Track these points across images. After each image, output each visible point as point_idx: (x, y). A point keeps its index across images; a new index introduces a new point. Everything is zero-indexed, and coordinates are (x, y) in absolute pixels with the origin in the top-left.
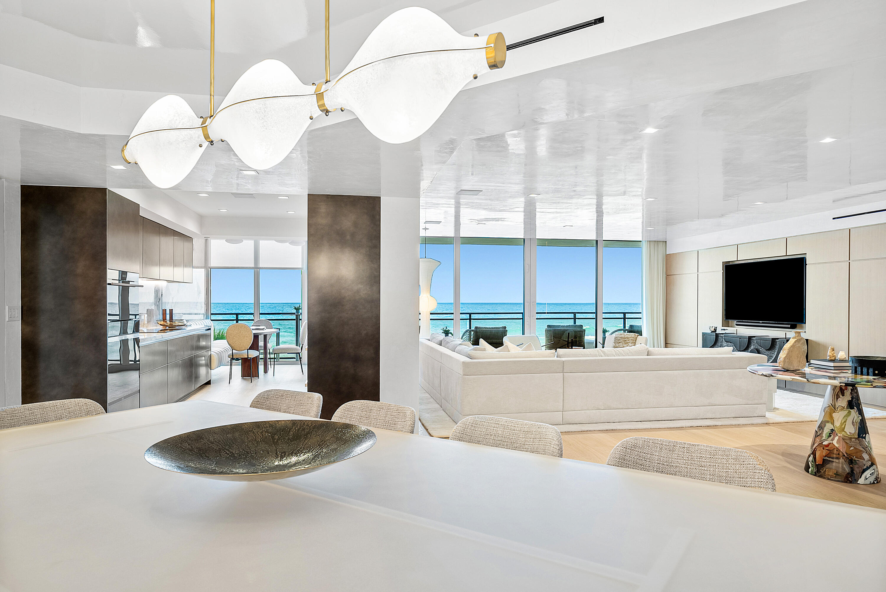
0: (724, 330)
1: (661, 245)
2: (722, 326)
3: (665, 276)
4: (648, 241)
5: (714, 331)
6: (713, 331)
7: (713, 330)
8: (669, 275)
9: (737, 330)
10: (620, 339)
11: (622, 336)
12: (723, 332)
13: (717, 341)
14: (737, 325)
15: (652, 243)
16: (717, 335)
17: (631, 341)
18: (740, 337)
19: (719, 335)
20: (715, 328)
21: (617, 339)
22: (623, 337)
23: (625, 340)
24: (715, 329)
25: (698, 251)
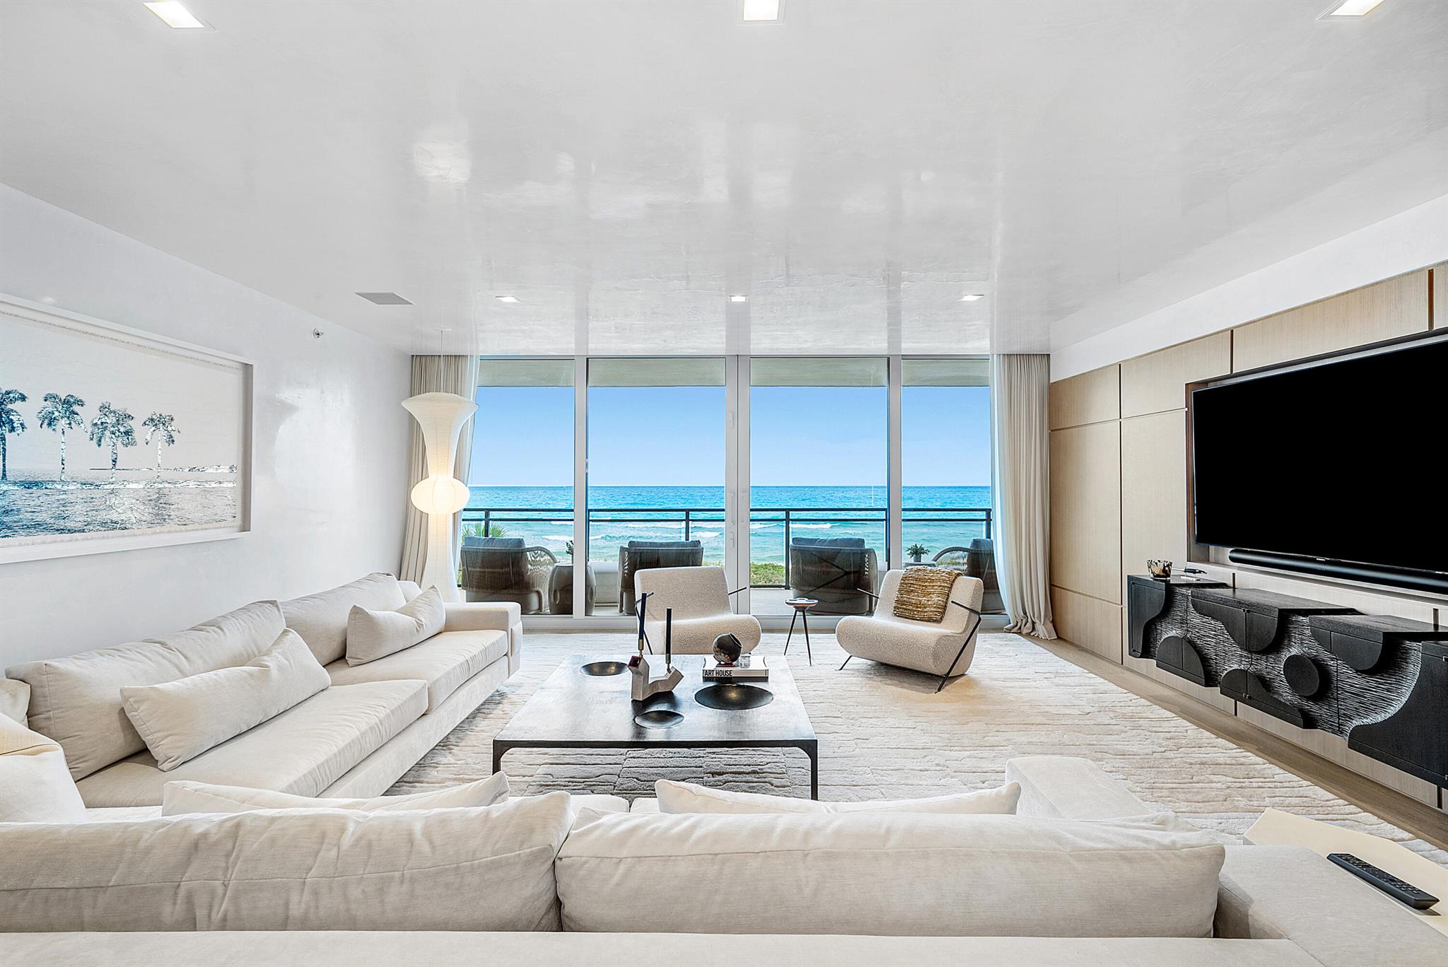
0: (1194, 572)
1: (1036, 363)
2: (1189, 560)
3: (1046, 432)
4: (1004, 355)
5: (1162, 574)
6: (1158, 576)
7: (1158, 570)
8: (1056, 430)
9: (1234, 574)
10: (914, 582)
11: (920, 575)
12: (1192, 579)
13: (1172, 607)
14: (1233, 559)
15: (1014, 360)
16: (1170, 589)
17: (939, 590)
18: (1251, 608)
19: (1178, 590)
20: (1164, 567)
21: (907, 582)
22: (922, 577)
23: (923, 586)
24: (1164, 571)
25: (1120, 365)
